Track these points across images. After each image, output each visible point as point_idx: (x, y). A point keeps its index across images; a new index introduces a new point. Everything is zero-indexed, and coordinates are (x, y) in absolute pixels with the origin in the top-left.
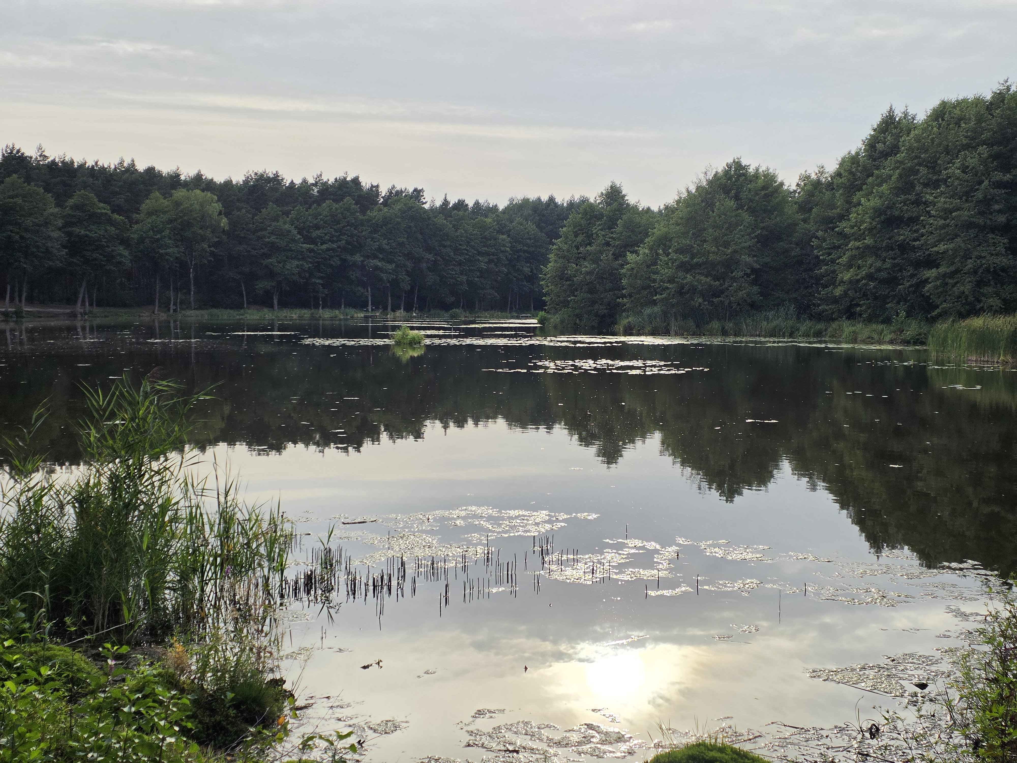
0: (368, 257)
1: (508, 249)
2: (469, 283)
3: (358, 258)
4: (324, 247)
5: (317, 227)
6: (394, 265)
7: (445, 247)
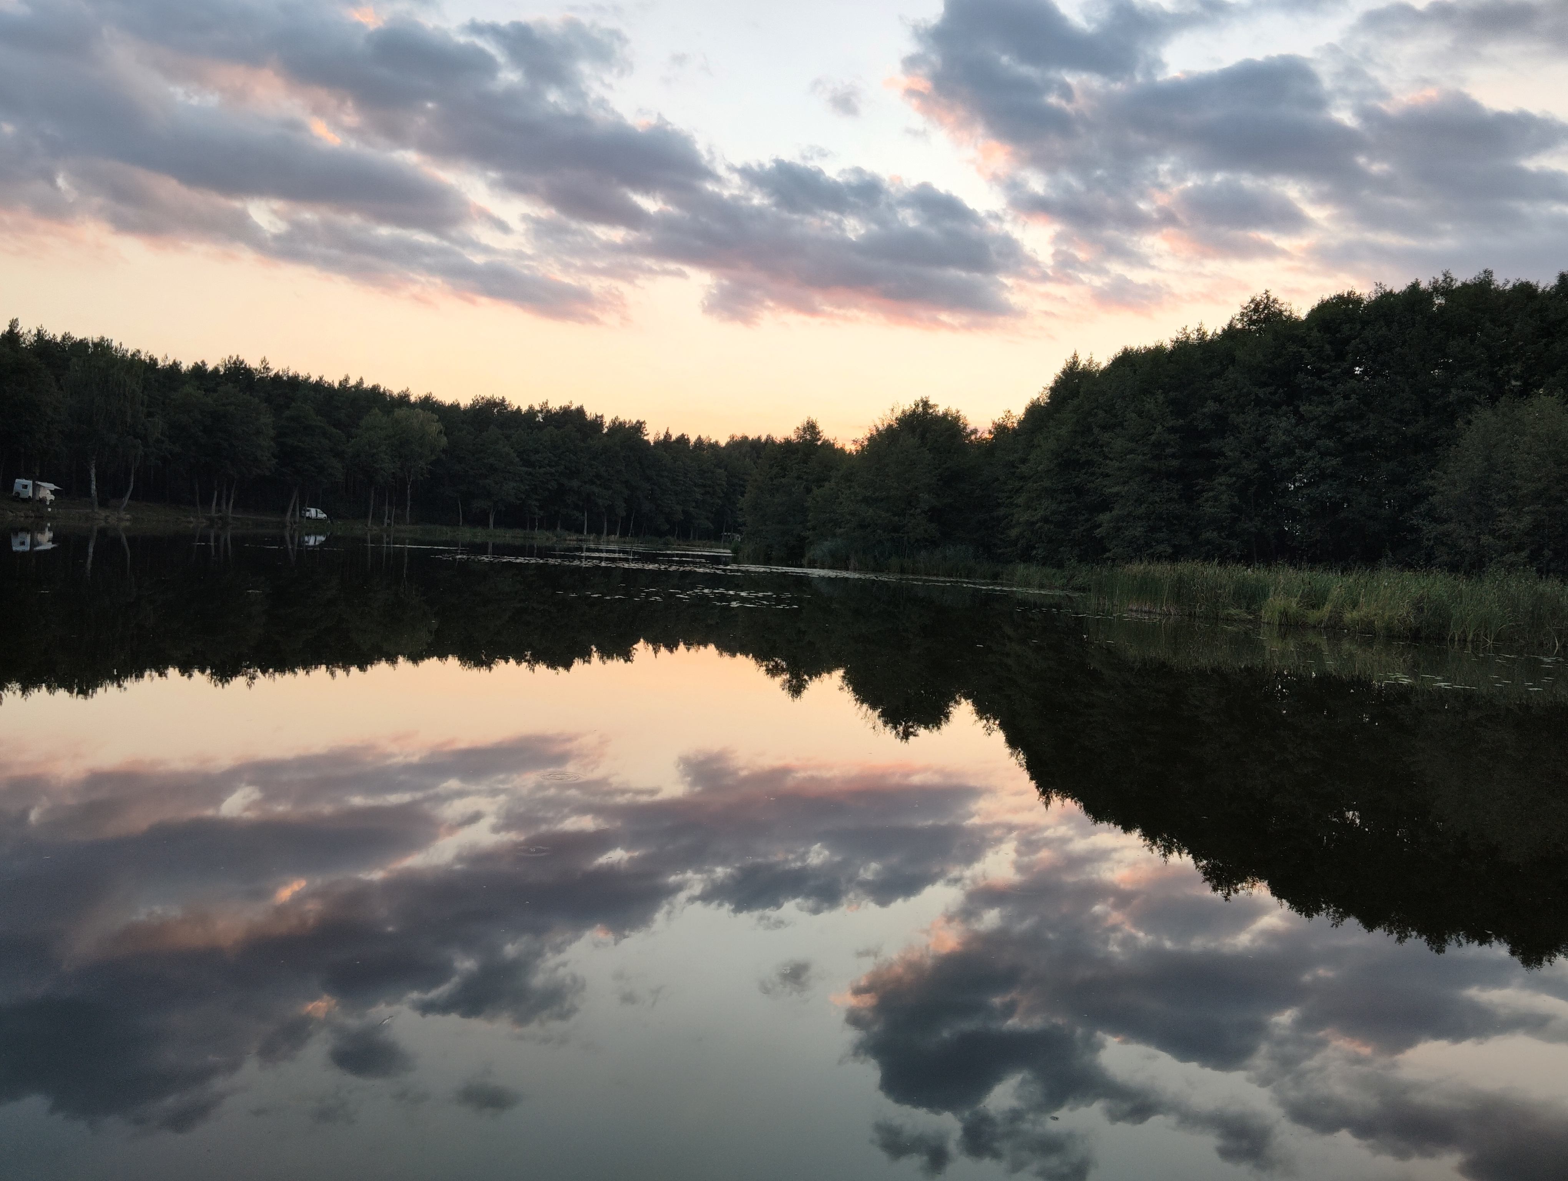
0: (585, 483)
1: (724, 483)
2: (684, 512)
3: (575, 483)
4: (542, 470)
5: (537, 452)
6: (610, 492)
7: (662, 476)
